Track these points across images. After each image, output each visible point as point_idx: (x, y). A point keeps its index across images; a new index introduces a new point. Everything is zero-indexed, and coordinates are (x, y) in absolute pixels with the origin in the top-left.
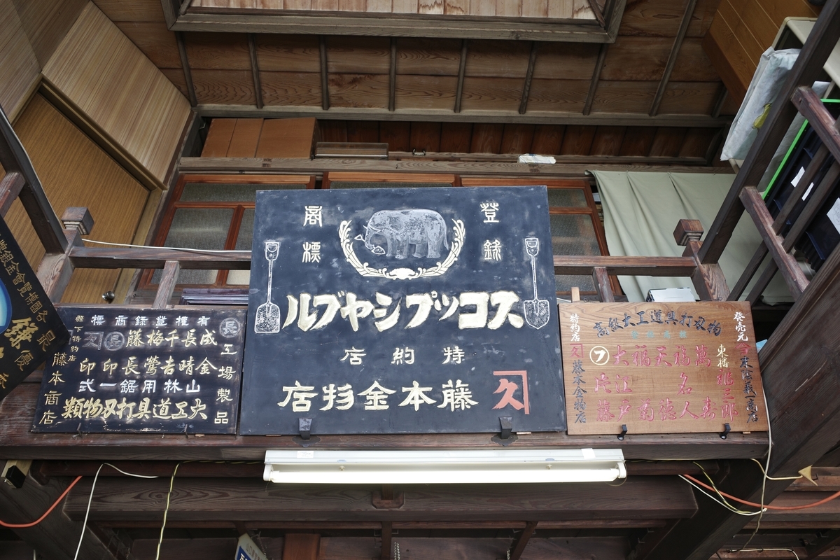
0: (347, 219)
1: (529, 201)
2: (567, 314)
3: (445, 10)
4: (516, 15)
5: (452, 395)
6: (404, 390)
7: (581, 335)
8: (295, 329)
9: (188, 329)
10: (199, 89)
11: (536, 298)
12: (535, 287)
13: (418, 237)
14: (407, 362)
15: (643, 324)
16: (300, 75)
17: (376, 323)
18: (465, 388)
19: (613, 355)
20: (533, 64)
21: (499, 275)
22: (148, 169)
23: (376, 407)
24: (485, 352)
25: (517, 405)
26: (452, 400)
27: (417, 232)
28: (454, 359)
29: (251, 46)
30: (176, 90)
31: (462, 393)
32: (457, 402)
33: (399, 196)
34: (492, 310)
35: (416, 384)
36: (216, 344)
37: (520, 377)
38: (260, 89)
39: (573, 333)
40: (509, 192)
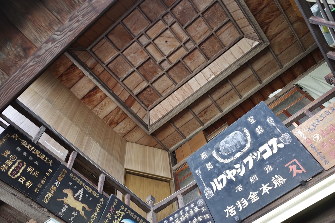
0: (213, 150)
1: (260, 109)
2: (296, 133)
3: (215, 75)
4: (235, 60)
5: (276, 182)
6: (260, 189)
7: (306, 136)
8: (218, 191)
9: (189, 210)
10: (166, 145)
11: (282, 134)
12: (280, 132)
13: (236, 142)
14: (256, 180)
15: (325, 118)
16: (189, 122)
17: (239, 174)
18: (279, 177)
19: (322, 135)
20: (252, 68)
21: (266, 136)
22: (165, 176)
23: (255, 200)
24: (278, 161)
25: (300, 171)
26: (277, 183)
27: (234, 140)
28: (270, 170)
30: (161, 150)
31: (279, 179)
32: (279, 183)
33: (223, 134)
34: (271, 147)
35: (263, 185)
36: (199, 210)
37: (295, 162)
38: (182, 134)
39: (303, 137)
40: (253, 111)
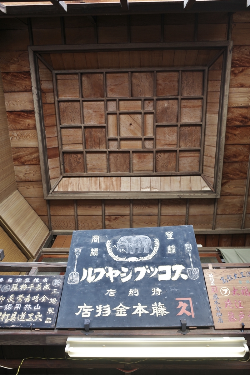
0: (110, 240)
1: (185, 231)
2: (207, 274)
3: (151, 189)
4: (179, 190)
5: (156, 309)
6: (134, 307)
7: (215, 283)
8: (86, 282)
9: (38, 283)
10: (53, 224)
11: (192, 267)
12: (192, 263)
13: (139, 245)
14: (135, 295)
15: (243, 277)
16: (94, 217)
17: (121, 279)
18: (163, 306)
19: (231, 291)
20: (188, 209)
21: (175, 259)
22: (29, 249)
23: (121, 315)
24: (171, 290)
25: (188, 313)
26: (156, 312)
27: (139, 244)
28: (157, 293)
29: (75, 205)
30: (44, 224)
31: (162, 308)
32: (159, 312)
33: (131, 231)
34: (173, 273)
35: (139, 304)
36: (50, 289)
37: (188, 301)
38: (78, 223)
39: (211, 282)
40: (177, 228)
